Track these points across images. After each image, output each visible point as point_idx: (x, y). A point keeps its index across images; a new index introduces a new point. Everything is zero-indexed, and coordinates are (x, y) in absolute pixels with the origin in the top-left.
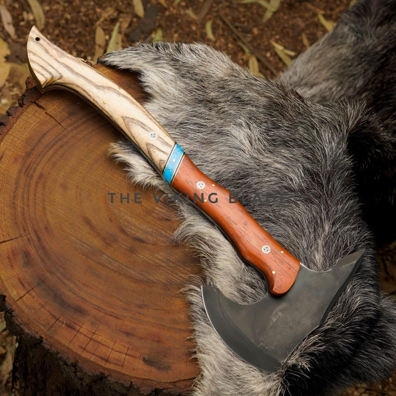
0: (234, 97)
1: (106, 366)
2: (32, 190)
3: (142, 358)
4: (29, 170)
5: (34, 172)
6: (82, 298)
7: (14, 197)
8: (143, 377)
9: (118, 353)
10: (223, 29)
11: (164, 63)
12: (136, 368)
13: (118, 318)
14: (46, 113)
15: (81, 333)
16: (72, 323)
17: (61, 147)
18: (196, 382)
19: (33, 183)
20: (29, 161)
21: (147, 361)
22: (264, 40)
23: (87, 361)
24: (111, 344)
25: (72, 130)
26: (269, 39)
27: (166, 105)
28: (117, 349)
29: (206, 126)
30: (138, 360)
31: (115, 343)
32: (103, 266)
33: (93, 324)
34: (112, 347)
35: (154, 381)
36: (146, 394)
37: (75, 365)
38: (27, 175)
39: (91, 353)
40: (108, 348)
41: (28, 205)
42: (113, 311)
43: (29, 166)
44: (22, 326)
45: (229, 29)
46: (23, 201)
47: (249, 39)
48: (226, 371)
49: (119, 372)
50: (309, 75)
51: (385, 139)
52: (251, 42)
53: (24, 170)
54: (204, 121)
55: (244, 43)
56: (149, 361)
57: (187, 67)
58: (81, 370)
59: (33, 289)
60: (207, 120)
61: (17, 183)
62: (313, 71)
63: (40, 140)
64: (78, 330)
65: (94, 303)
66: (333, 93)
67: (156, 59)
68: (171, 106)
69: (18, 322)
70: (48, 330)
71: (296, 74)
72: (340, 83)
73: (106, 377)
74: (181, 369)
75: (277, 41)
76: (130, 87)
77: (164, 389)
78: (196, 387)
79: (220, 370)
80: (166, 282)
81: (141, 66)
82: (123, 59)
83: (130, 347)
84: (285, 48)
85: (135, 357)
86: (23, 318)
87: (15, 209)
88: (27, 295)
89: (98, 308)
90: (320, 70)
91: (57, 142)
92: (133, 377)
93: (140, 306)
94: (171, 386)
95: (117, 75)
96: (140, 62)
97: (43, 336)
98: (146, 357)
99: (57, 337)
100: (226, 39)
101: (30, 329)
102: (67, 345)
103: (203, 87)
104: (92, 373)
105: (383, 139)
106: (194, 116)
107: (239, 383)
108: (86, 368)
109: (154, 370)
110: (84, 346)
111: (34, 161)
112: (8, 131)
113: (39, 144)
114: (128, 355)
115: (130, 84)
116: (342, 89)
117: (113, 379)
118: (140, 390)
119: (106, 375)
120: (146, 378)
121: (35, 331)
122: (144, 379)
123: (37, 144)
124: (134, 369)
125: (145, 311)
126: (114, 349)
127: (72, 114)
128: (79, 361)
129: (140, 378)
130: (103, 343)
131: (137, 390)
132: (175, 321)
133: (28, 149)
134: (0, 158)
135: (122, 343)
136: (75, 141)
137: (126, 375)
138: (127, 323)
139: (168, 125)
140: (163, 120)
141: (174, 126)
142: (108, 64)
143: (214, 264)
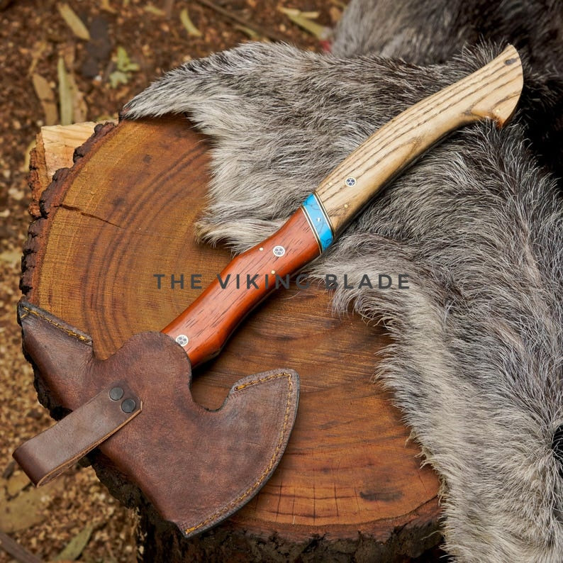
0: (327, 98)
1: (316, 525)
2: (111, 326)
3: (358, 495)
4: (94, 301)
5: (103, 300)
8: (373, 519)
9: (324, 500)
10: (206, 15)
11: (214, 86)
12: (357, 511)
13: (304, 454)
14: (83, 214)
15: (264, 493)
17: (124, 252)
18: (443, 495)
19: (108, 316)
20: (89, 289)
21: (368, 497)
22: (268, 9)
23: (288, 527)
24: (309, 492)
25: (128, 224)
26: (274, 6)
27: (243, 143)
28: (321, 495)
30: (354, 500)
31: (314, 488)
34: (313, 496)
35: (389, 519)
36: (384, 541)
37: (274, 539)
38: (96, 308)
39: (290, 514)
40: (308, 498)
43: (92, 295)
45: (215, 12)
46: (106, 345)
47: (247, 17)
48: (478, 467)
49: (337, 525)
50: (370, 35)
51: (539, 81)
52: (252, 19)
53: (88, 304)
54: (302, 146)
55: (243, 24)
56: (370, 495)
57: (248, 80)
58: (285, 542)
60: (305, 144)
62: (374, 26)
63: (91, 256)
67: (201, 85)
71: (352, 39)
73: (322, 539)
74: (418, 488)
75: (285, 5)
76: (180, 136)
77: (406, 524)
78: (445, 502)
79: (468, 469)
80: (344, 381)
81: (187, 102)
82: (156, 101)
83: (337, 486)
84: (302, 10)
85: (348, 497)
90: (383, 22)
91: (114, 249)
92: (359, 525)
93: (326, 427)
94: (413, 517)
95: (155, 126)
96: (183, 97)
98: (364, 491)
102: (252, 515)
103: (281, 99)
104: (302, 539)
105: (537, 82)
106: (287, 144)
107: (499, 476)
108: (291, 537)
109: (380, 504)
110: (276, 509)
111: (95, 286)
112: (43, 258)
113: (92, 260)
114: (339, 497)
115: (179, 132)
117: (333, 538)
118: (375, 537)
119: (321, 536)
120: (376, 519)
122: (375, 522)
123: (90, 262)
124: (355, 514)
125: (334, 431)
126: (316, 497)
127: (118, 202)
128: (278, 531)
129: (368, 523)
130: (299, 494)
131: (370, 539)
132: (380, 429)
133: (81, 272)
134: (49, 299)
135: (324, 485)
136: (139, 237)
137: (348, 525)
138: (317, 456)
139: (258, 168)
140: (248, 165)
141: (267, 167)
142: (138, 116)
143: (409, 324)
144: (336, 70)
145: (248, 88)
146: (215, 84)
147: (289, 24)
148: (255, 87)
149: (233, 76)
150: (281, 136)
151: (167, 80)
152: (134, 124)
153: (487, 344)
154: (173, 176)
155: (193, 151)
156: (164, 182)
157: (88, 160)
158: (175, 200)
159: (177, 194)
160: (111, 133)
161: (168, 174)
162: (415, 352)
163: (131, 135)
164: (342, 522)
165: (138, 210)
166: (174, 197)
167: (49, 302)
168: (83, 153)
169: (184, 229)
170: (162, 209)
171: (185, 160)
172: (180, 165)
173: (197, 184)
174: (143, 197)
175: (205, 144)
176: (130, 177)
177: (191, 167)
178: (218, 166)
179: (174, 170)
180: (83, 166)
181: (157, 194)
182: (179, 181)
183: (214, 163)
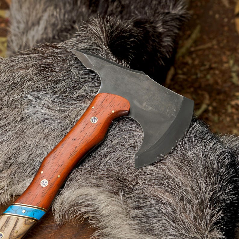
66: (56, 17)
72: (56, 7)
116: (60, 10)
143: (101, 215)
144: (9, 66)
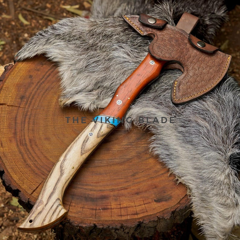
0: (103, 37)
1: (138, 217)
2: (31, 151)
3: (153, 201)
4: (21, 142)
5: (25, 141)
6: (101, 190)
7: (25, 161)
8: (162, 210)
9: (139, 206)
10: (30, 15)
11: (53, 40)
12: (154, 208)
13: (127, 189)
14: (8, 106)
15: (113, 209)
16: (105, 206)
17: (30, 119)
18: (189, 193)
19: (29, 147)
20: (18, 137)
21: (158, 201)
22: (57, 7)
23: (127, 221)
24: (133, 204)
25: (29, 106)
26: (59, 5)
27: (71, 62)
28: (138, 204)
29: (99, 60)
30: (152, 203)
31: (134, 202)
32: (99, 167)
33: (116, 200)
34: (134, 206)
35: (169, 208)
36: (169, 218)
37: (122, 227)
38: (23, 145)
39: (126, 215)
40: (132, 207)
41: (36, 161)
42: (121, 186)
43: (20, 140)
44: (80, 225)
45: (33, 12)
46: (31, 160)
47: (48, 12)
48: (201, 179)
49: (148, 215)
50: (107, 9)
52: (51, 13)
53: (19, 144)
54: (97, 58)
55: (47, 16)
58: (127, 228)
59: (71, 202)
60: (98, 57)
61: (20, 153)
63: (16, 123)
64: (110, 208)
65: (108, 189)
67: (47, 40)
68: (74, 61)
69: (77, 224)
70: (95, 218)
73: (142, 223)
74: (178, 193)
75: (64, 4)
76: (43, 65)
77: (176, 209)
78: (190, 196)
79: (197, 180)
80: (137, 155)
81: (43, 49)
82: (29, 51)
85: (149, 203)
86: (77, 220)
87: (30, 167)
88: (70, 207)
89: (113, 190)
90: (112, 3)
91: (25, 118)
92: (157, 213)
93: (133, 175)
94: (178, 205)
95: (31, 62)
96: (41, 47)
97: (95, 223)
98: (155, 199)
99: (102, 219)
100: (36, 19)
101: (85, 224)
102: (110, 219)
103: (83, 40)
104: (134, 225)
106: (90, 59)
107: (211, 181)
108: (129, 225)
109: (164, 203)
110: (120, 214)
111: (21, 135)
114: (145, 204)
115: (42, 63)
117: (147, 221)
118: (164, 217)
119: (142, 221)
121: (89, 223)
122: (163, 211)
123: (16, 125)
124: (154, 209)
125: (137, 176)
126: (136, 206)
127: (22, 98)
128: (123, 223)
129: (160, 212)
130: (129, 206)
131: (163, 218)
132: (156, 172)
133: (13, 131)
134: (1, 145)
135: (138, 200)
136: (35, 111)
137: (152, 215)
138: (132, 188)
139: (80, 72)
140: (75, 71)
141: (84, 70)
142: (23, 59)
143: (158, 126)
144: (104, 24)
145: (68, 38)
146: (53, 39)
147: (67, 12)
148: (71, 37)
149: (60, 34)
150: (87, 56)
151: (32, 42)
152: (21, 63)
153: (193, 127)
154: (43, 82)
155: (50, 70)
156: (40, 85)
157: (5, 82)
158: (47, 92)
159: (47, 90)
160: (13, 68)
161: (41, 81)
162: (164, 137)
163: (21, 68)
164: (149, 214)
165: (32, 99)
166: (46, 91)
167: (2, 146)
168: (2, 79)
169: (54, 104)
170: (42, 97)
171: (47, 74)
172: (46, 76)
173: (54, 84)
174: (33, 93)
175: (54, 66)
176: (25, 86)
177: (50, 77)
178: (63, 74)
179: (43, 80)
180: (3, 85)
181: (39, 91)
182: (47, 84)
183: (61, 73)
